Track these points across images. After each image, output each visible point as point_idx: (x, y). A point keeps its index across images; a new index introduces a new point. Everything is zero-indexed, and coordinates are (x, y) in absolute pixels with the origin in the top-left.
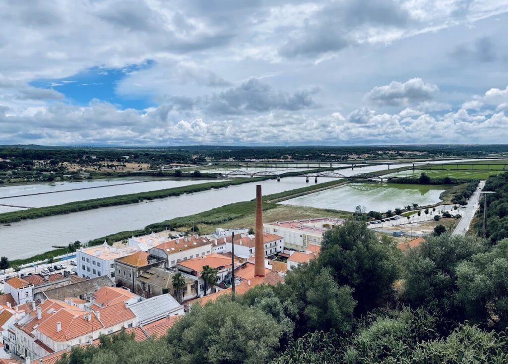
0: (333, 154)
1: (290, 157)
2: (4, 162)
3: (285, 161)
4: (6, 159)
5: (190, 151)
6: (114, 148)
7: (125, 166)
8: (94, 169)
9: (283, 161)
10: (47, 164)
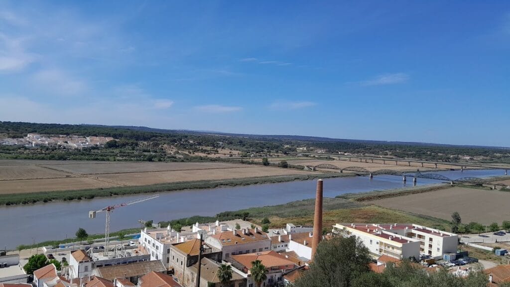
0: (440, 153)
1: (390, 153)
2: (114, 141)
3: (383, 157)
4: (116, 138)
5: (283, 140)
6: (214, 133)
7: (218, 151)
8: (189, 152)
9: (381, 156)
10: (150, 145)
